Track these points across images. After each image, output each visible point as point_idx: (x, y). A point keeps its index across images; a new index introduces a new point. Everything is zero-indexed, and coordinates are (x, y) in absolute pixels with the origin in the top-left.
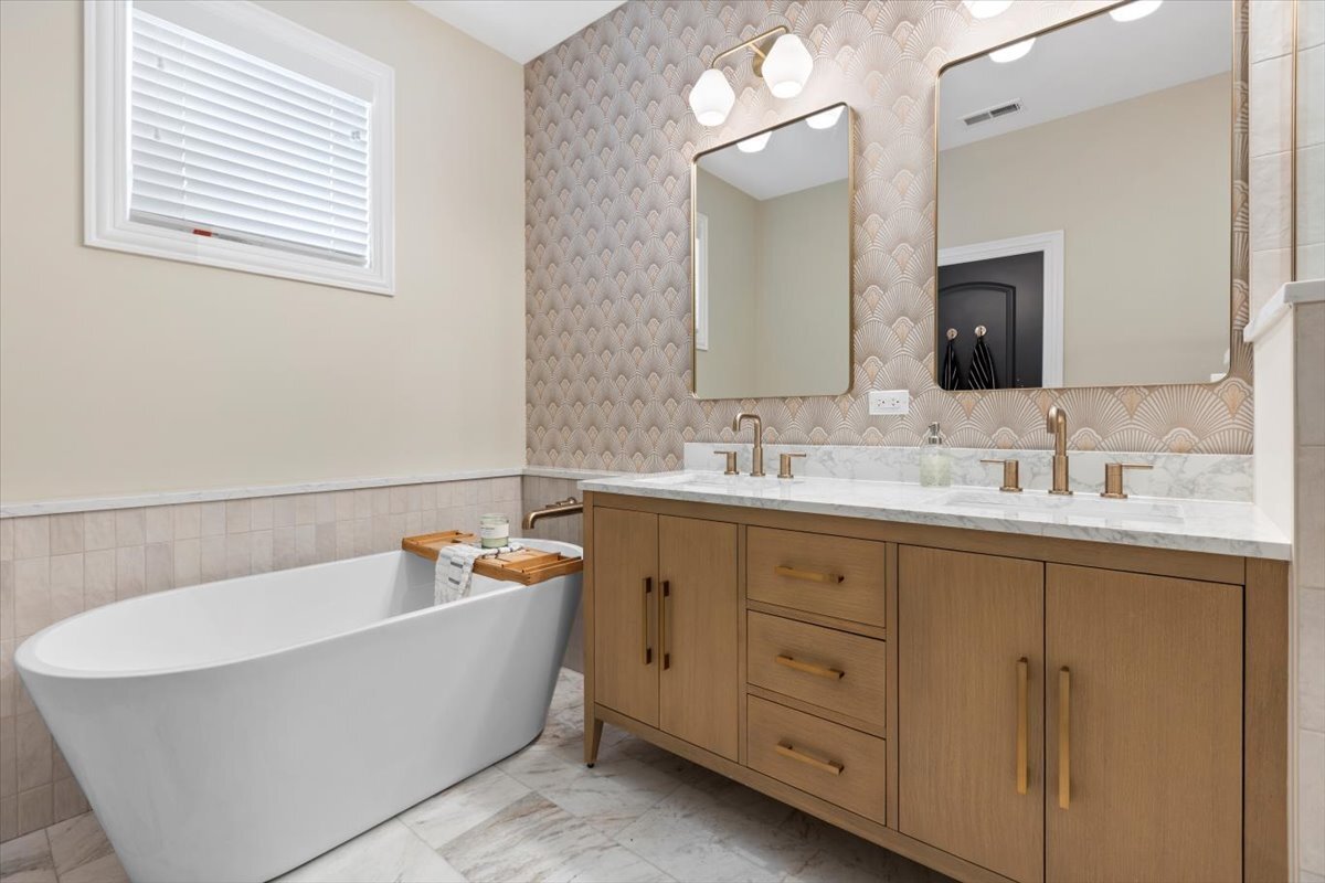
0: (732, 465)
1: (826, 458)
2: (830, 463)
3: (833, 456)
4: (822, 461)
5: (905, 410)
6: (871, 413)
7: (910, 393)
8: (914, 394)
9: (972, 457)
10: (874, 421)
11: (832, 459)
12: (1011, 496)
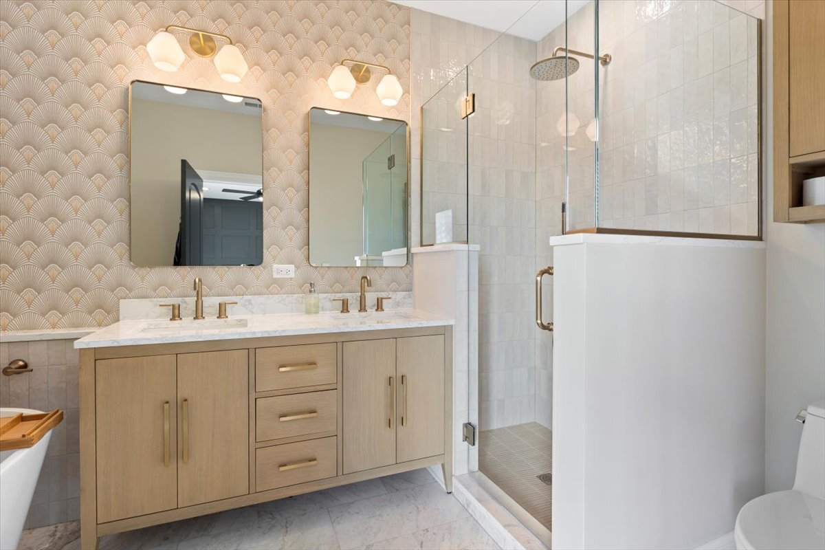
0: (177, 313)
1: (247, 303)
2: (250, 306)
3: (252, 302)
4: (244, 306)
5: (292, 275)
6: (274, 277)
7: (295, 267)
8: (297, 267)
9: (326, 298)
10: (275, 281)
11: (251, 304)
12: (345, 315)
